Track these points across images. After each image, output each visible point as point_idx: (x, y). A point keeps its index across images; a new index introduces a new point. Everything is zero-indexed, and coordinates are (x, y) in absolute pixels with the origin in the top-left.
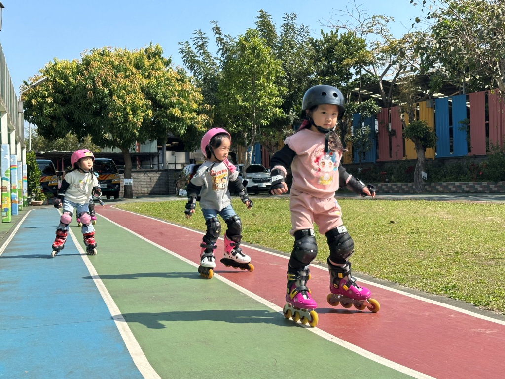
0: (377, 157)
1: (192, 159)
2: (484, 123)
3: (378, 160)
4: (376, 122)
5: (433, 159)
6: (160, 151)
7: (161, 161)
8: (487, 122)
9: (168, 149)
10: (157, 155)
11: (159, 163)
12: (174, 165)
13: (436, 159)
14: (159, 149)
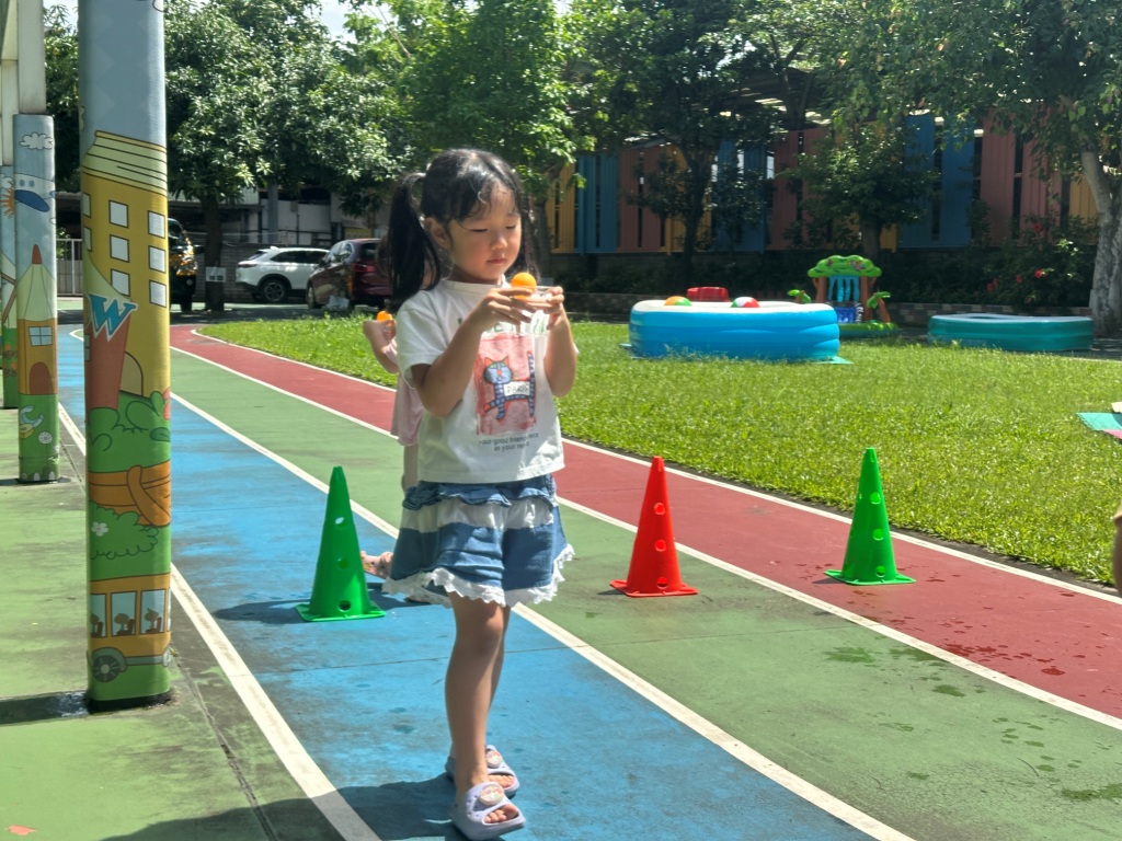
0: (768, 241)
1: (336, 223)
2: (1011, 175)
3: (771, 247)
4: (771, 161)
5: (894, 251)
6: (265, 202)
7: (265, 223)
8: (1018, 175)
9: (283, 196)
10: (258, 209)
11: (260, 230)
12: (294, 235)
13: (899, 250)
14: (263, 196)
